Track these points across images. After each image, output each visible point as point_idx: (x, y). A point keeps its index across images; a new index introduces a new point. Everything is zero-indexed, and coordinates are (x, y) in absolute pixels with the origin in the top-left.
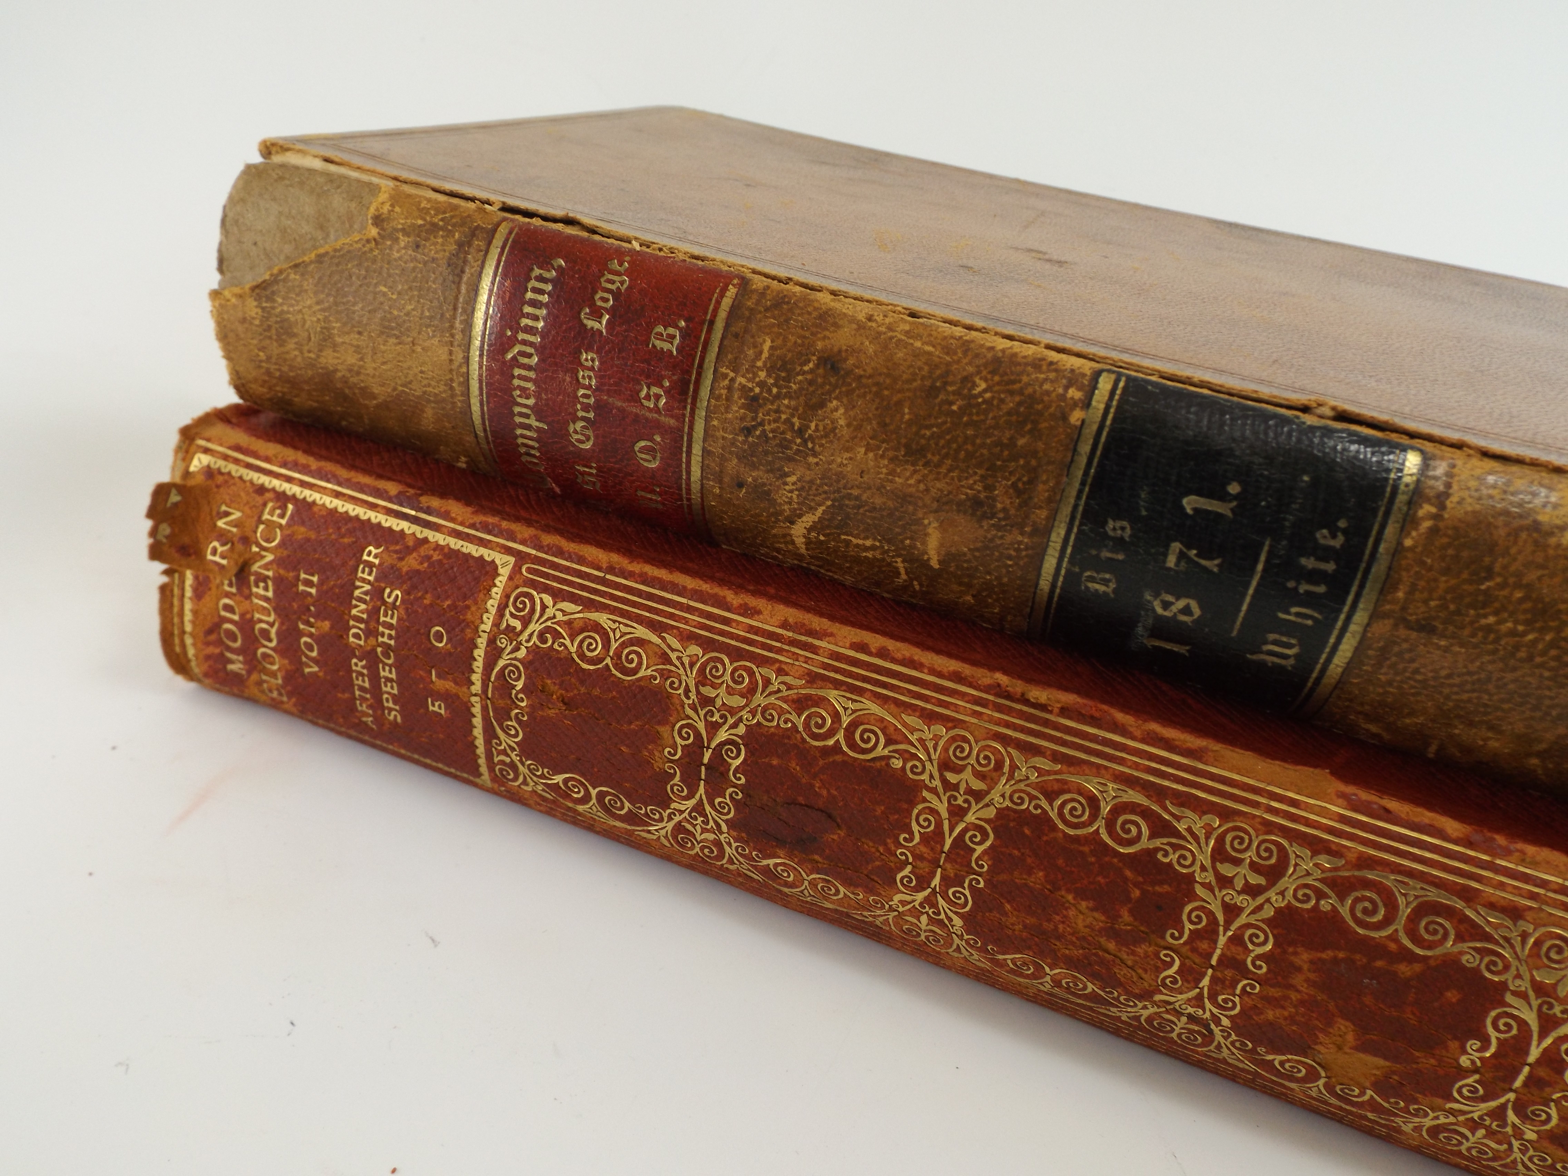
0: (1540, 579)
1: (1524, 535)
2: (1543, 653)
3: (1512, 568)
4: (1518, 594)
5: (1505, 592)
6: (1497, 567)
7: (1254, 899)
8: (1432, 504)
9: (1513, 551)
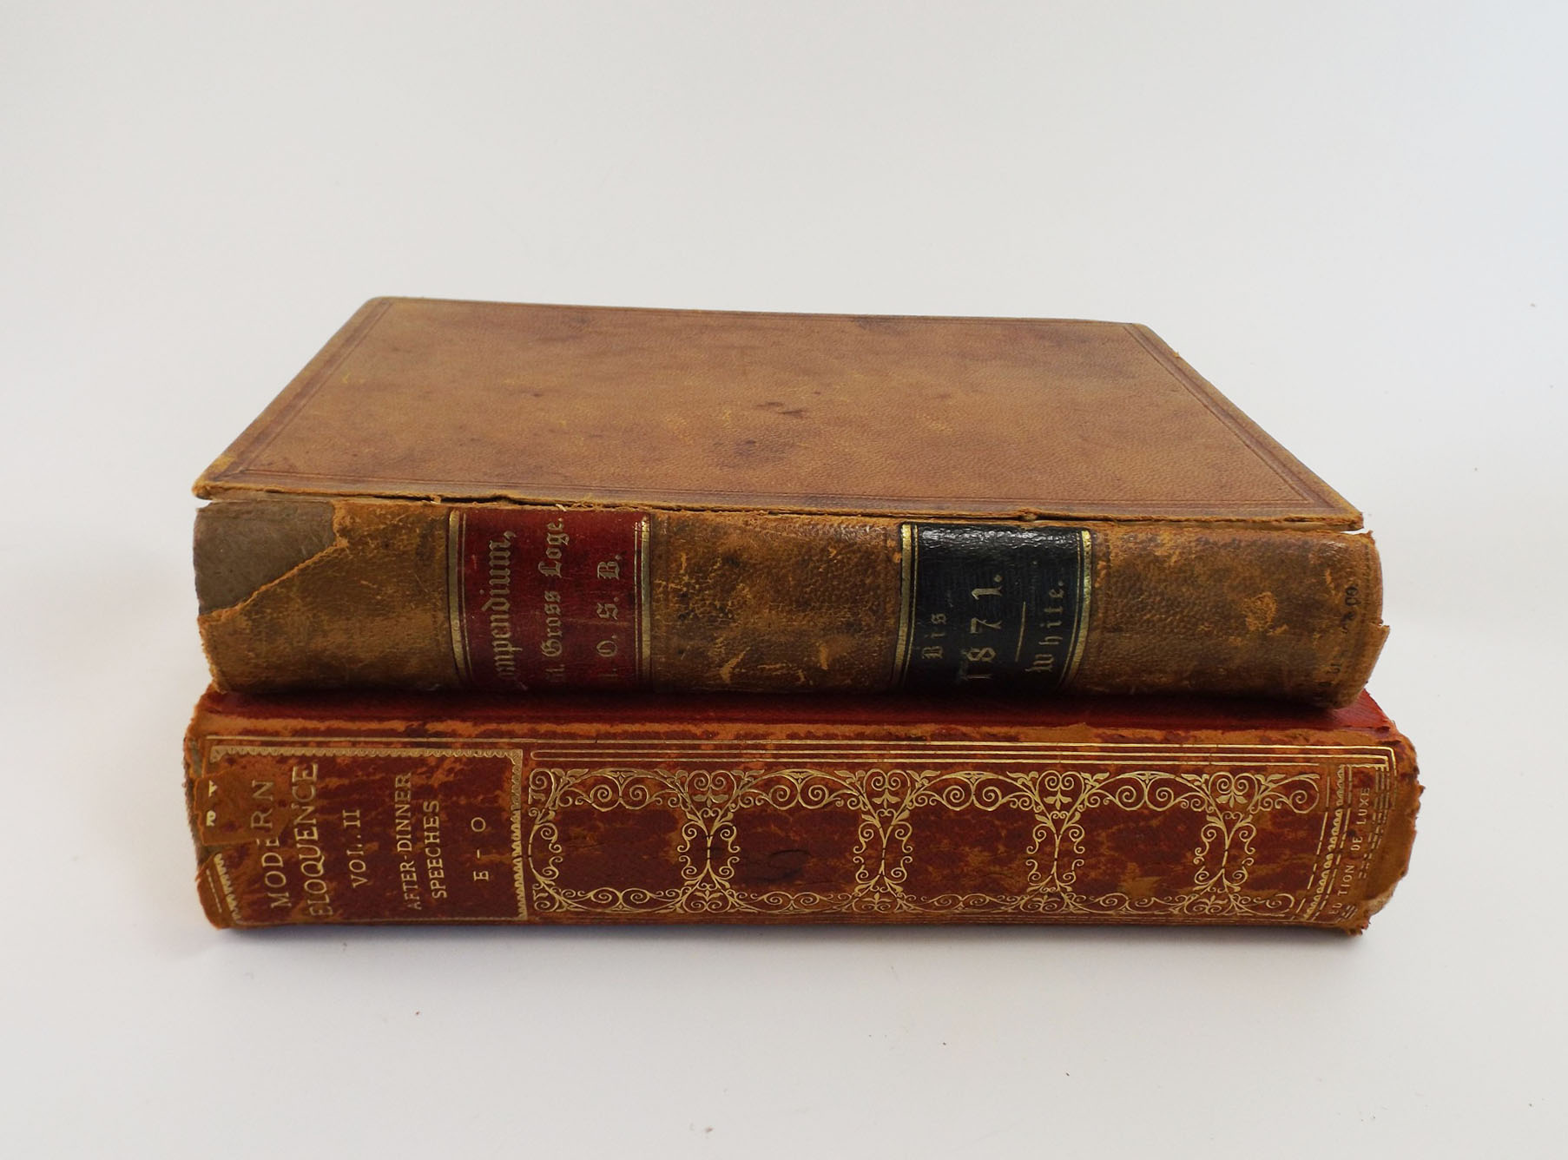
0: (1166, 587)
1: (1152, 565)
2: (1178, 626)
3: (1151, 586)
4: (1158, 598)
5: (1151, 600)
6: (1144, 588)
7: (1068, 812)
8: (1103, 561)
9: (1149, 575)
